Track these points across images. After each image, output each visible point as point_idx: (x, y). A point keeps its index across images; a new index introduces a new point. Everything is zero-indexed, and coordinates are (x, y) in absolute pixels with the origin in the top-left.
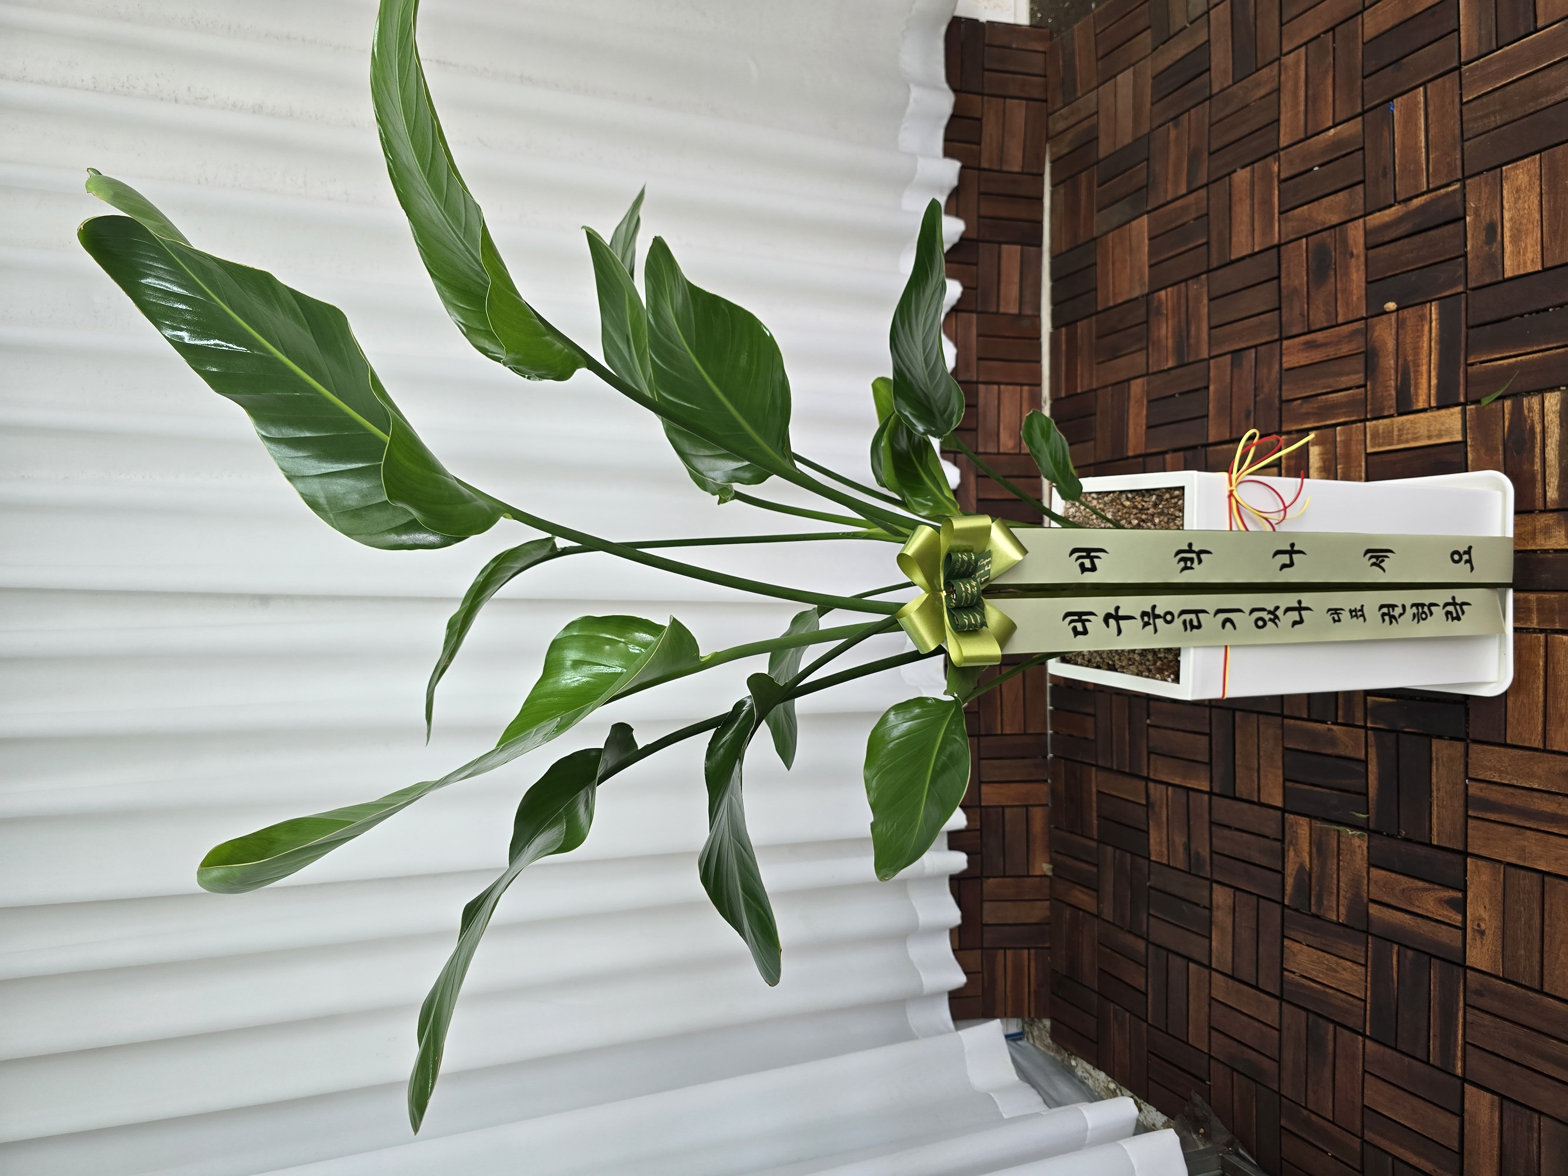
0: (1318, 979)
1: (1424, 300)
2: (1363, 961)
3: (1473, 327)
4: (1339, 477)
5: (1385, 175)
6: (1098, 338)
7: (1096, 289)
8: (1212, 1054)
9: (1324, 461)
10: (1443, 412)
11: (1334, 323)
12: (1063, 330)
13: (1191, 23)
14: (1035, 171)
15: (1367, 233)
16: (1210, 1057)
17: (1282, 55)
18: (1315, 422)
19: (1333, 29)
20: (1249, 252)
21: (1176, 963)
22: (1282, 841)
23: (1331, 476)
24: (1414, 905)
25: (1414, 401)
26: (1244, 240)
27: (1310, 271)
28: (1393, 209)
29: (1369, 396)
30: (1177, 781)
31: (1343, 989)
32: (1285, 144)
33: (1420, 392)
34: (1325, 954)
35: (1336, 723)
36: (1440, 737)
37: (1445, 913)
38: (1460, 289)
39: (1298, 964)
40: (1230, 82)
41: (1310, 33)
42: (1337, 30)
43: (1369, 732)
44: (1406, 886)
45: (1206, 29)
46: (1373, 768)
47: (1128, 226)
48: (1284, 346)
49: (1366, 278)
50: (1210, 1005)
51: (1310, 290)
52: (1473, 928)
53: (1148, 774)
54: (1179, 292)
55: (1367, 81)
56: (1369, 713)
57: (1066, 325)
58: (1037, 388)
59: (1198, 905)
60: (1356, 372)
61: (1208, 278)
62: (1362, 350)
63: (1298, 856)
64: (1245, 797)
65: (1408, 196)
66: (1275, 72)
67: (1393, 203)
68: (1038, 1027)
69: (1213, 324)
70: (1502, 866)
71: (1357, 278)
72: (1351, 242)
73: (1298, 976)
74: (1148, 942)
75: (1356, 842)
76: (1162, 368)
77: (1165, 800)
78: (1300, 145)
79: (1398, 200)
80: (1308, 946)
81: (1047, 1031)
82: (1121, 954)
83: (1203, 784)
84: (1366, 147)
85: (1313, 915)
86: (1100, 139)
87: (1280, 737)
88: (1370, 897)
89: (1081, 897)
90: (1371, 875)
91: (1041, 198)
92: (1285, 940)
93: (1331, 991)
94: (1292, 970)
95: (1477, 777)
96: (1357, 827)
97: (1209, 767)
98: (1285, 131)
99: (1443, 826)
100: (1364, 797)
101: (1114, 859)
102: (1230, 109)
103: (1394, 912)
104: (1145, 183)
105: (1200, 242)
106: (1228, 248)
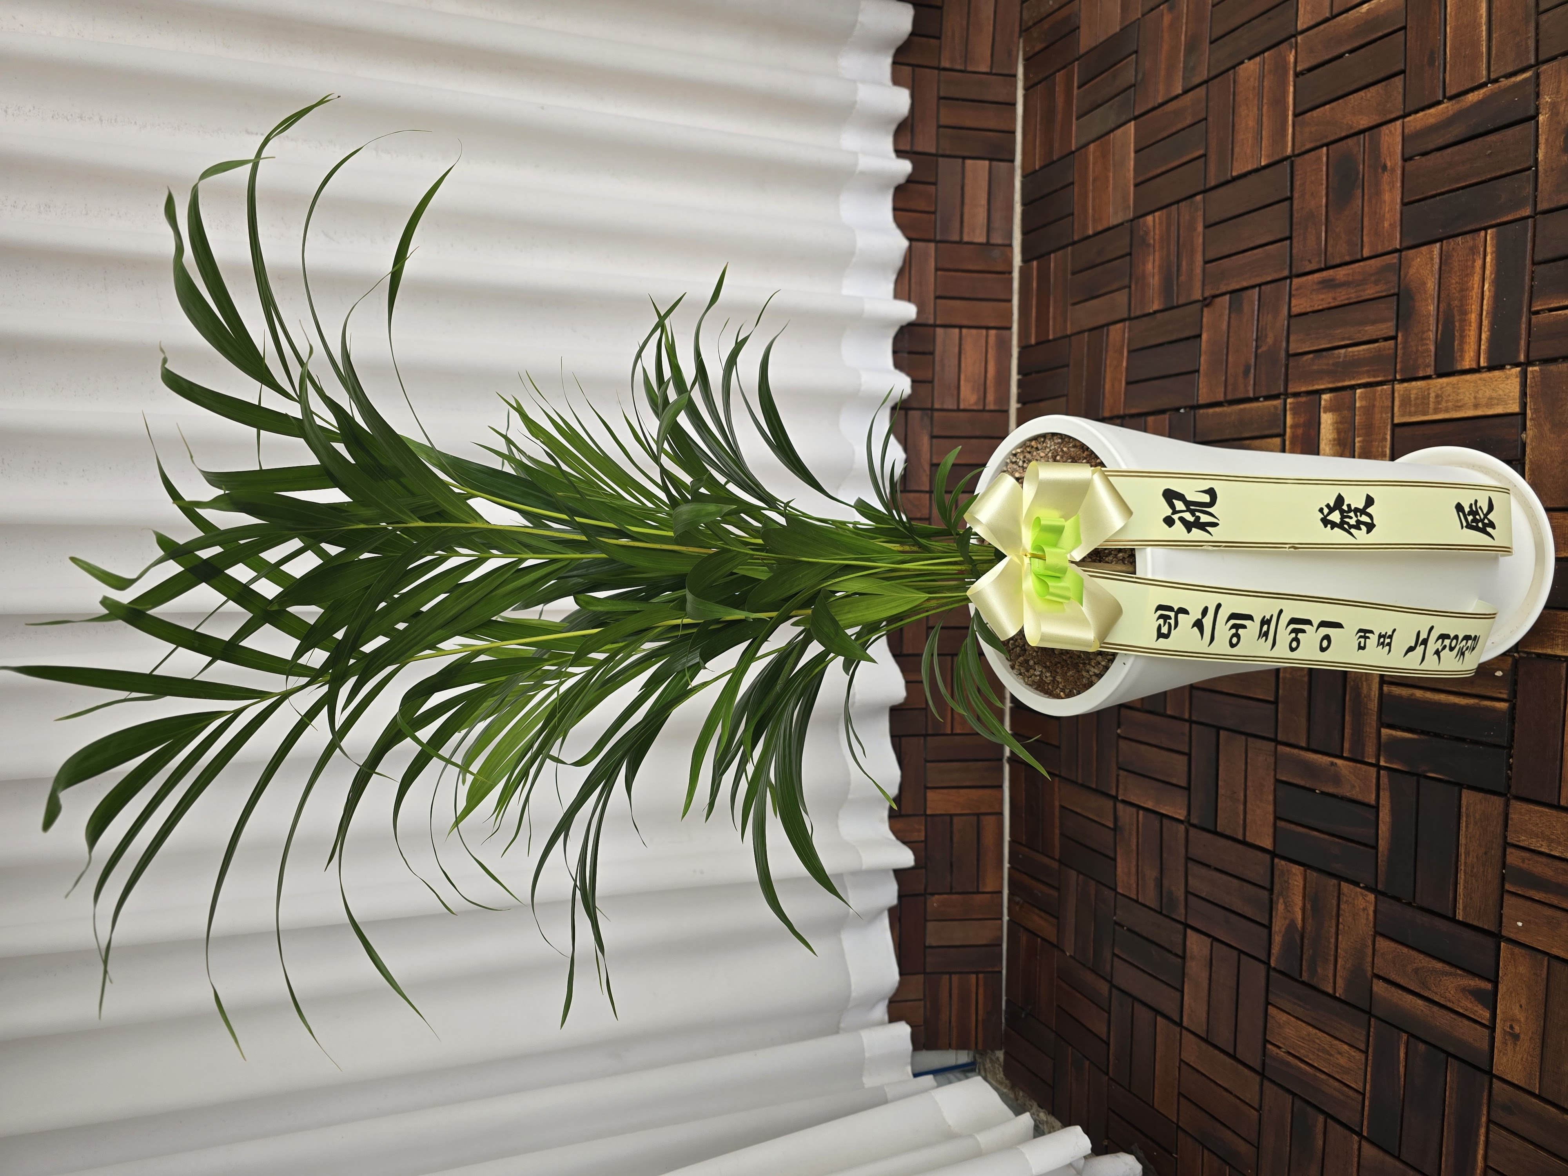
0: (1306, 1060)
1: (1478, 226)
2: (1362, 1047)
3: (1540, 263)
4: (1356, 454)
5: (1432, 61)
6: (1074, 273)
7: (1073, 214)
8: (1180, 1124)
9: (1339, 431)
10: (1497, 373)
11: (1359, 257)
12: (1035, 263)
14: (1006, 71)
15: (1405, 139)
16: (1178, 1127)
18: (1329, 383)
20: (1255, 165)
21: (1141, 1013)
22: (1271, 891)
23: (1347, 453)
24: (1429, 989)
25: (1459, 358)
26: (1249, 151)
27: (1330, 190)
28: (1442, 106)
29: (1400, 352)
30: (1149, 805)
31: (1337, 1076)
32: (1305, 27)
33: (1466, 347)
34: (1317, 1031)
35: (1341, 757)
36: (1471, 788)
37: (1471, 1005)
38: (1527, 211)
39: (1285, 1038)
43: (1382, 772)
44: (1420, 965)
46: (1385, 815)
47: (1111, 135)
48: (1294, 287)
49: (1402, 199)
50: (1180, 1068)
51: (1330, 214)
52: (1504, 1030)
53: (1117, 792)
54: (1169, 217)
56: (1382, 748)
57: (1037, 257)
58: (1005, 332)
59: (1170, 952)
60: (1384, 320)
61: (1204, 200)
62: (1395, 291)
63: (1289, 911)
64: (1228, 832)
65: (1462, 89)
67: (1441, 99)
68: (991, 1060)
69: (1207, 259)
70: (1546, 958)
71: (1391, 198)
72: (1384, 152)
73: (1284, 1052)
74: (1113, 986)
75: (1360, 903)
76: (1146, 311)
77: (1135, 825)
78: (1322, 27)
79: (1448, 95)
80: (1297, 1018)
81: (1000, 1065)
82: (1081, 994)
83: (1179, 811)
84: (1408, 27)
85: (1303, 983)
86: (1082, 29)
87: (1273, 767)
88: (1375, 971)
89: (1040, 922)
90: (1377, 946)
91: (1014, 104)
92: (1269, 1007)
93: (1323, 1076)
94: (1277, 1044)
95: (1518, 843)
96: (1361, 885)
97: (1186, 792)
98: (1305, 8)
99: (1471, 899)
100: (1373, 851)
101: (1078, 884)
103: (1404, 994)
104: (1133, 82)
105: (1195, 155)
106: (1230, 161)
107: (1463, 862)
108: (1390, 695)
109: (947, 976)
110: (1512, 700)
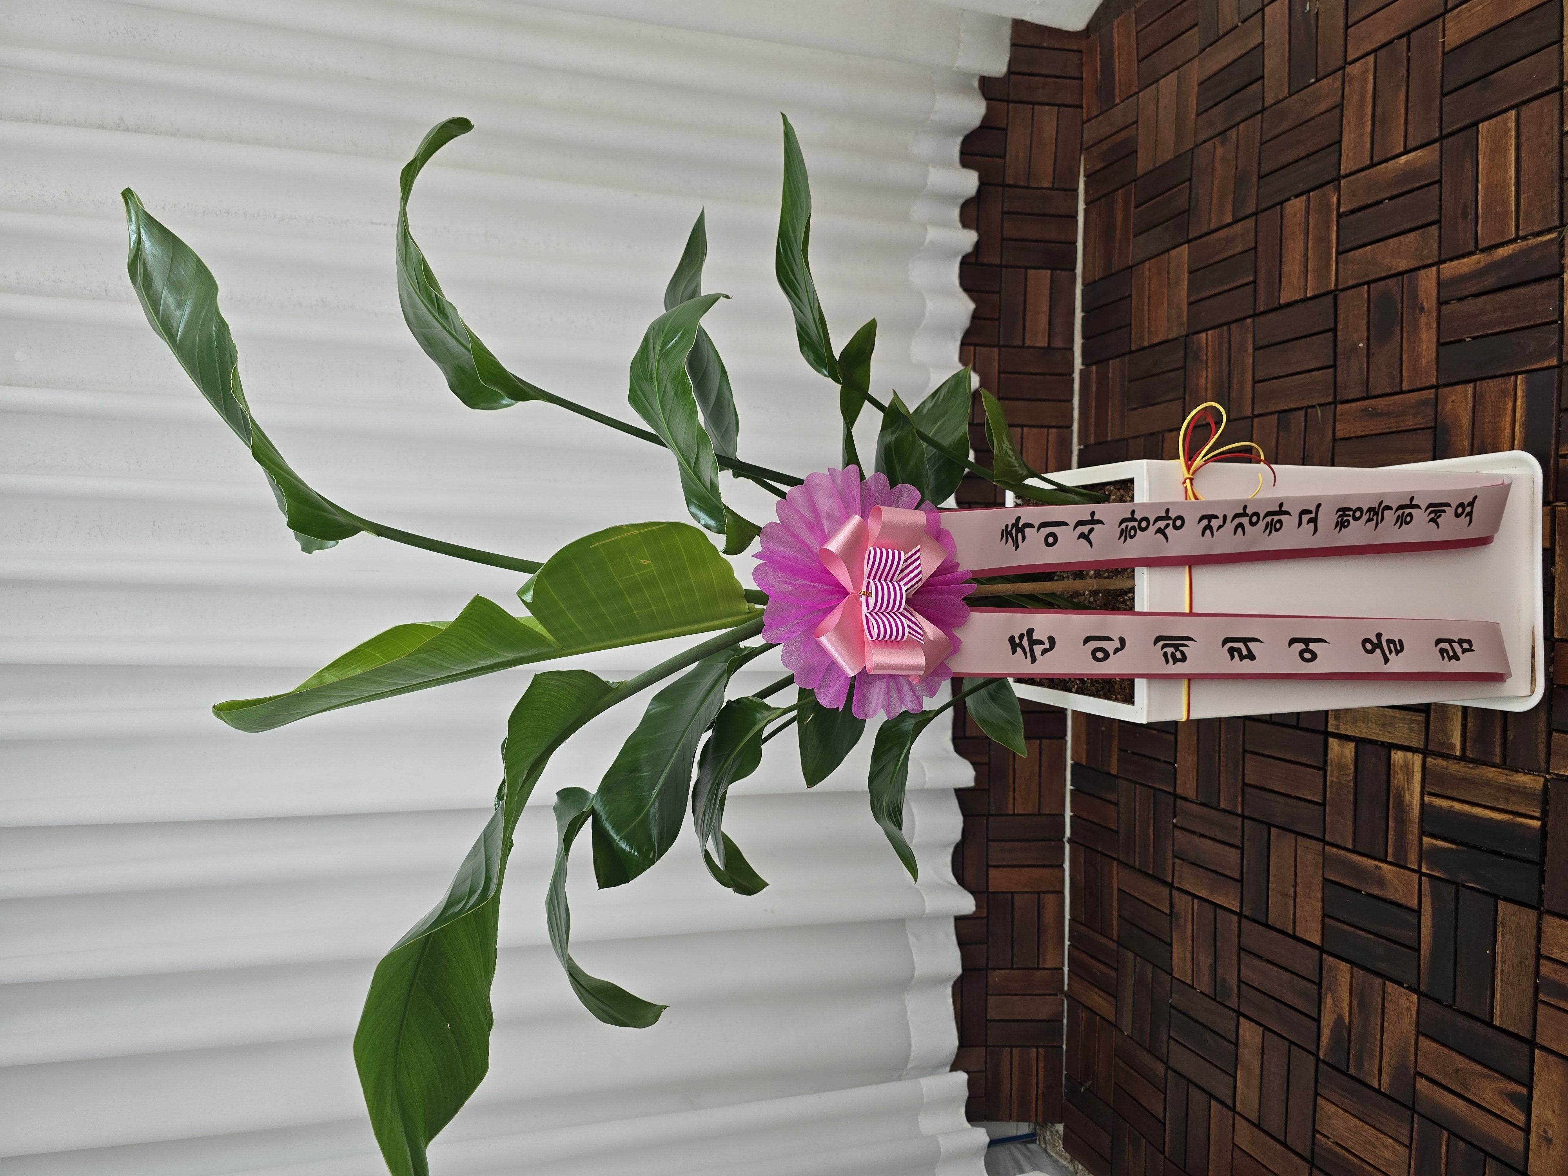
0: (1354, 1151)
1: (1509, 371)
2: (1407, 1142)
3: (1565, 410)
5: (1465, 215)
6: (1131, 381)
7: (1130, 325)
11: (1398, 390)
12: (1094, 368)
13: (1243, 22)
14: (1068, 186)
15: (1440, 284)
17: (1346, 63)
19: (1407, 34)
20: (1302, 297)
21: (1196, 1096)
22: (1320, 985)
24: (1469, 1091)
26: (1295, 282)
27: (1371, 325)
28: (1474, 257)
30: (1203, 894)
31: (1383, 1169)
32: (1347, 171)
34: (1364, 1124)
35: (1385, 861)
36: (1507, 899)
37: (1506, 1108)
38: (1554, 362)
39: (1333, 1129)
40: (1286, 93)
41: (1382, 37)
42: (1412, 34)
43: (1423, 878)
44: (1461, 1066)
45: (1260, 30)
46: (1427, 920)
47: (1166, 255)
48: (1338, 413)
49: (1438, 338)
50: (1233, 1152)
51: (1371, 347)
52: (1538, 1134)
53: (1173, 880)
54: (1221, 337)
55: (1445, 99)
56: (1424, 857)
57: (1097, 362)
58: (1066, 431)
59: (1224, 1038)
60: (1422, 451)
61: (1253, 323)
62: (1430, 425)
63: (1337, 1006)
64: (1278, 926)
65: (1492, 243)
66: (1338, 84)
67: (1473, 250)
68: (1051, 1131)
69: (1256, 379)
71: (1427, 337)
72: (1422, 294)
73: (1332, 1142)
74: (1168, 1067)
75: (1404, 1003)
77: (1190, 913)
78: (1363, 174)
79: (1480, 247)
80: (1345, 1110)
81: (1060, 1138)
82: (1137, 1072)
83: (1233, 902)
84: (1443, 181)
85: (1351, 1077)
86: (1139, 153)
87: (1321, 865)
88: (1418, 1069)
89: (1097, 1000)
90: (1420, 1044)
91: (1075, 217)
92: (1318, 1098)
93: (1369, 1168)
94: (1326, 1134)
95: (1550, 956)
96: (1405, 985)
97: (1239, 884)
98: (1347, 155)
99: (1507, 1006)
100: (1416, 954)
101: (1135, 966)
102: (1284, 126)
103: (1446, 1093)
104: (1187, 207)
105: (1245, 281)
106: (1277, 290)
107: (1499, 970)
108: (1430, 805)
109: (1009, 1049)
110: (1543, 818)
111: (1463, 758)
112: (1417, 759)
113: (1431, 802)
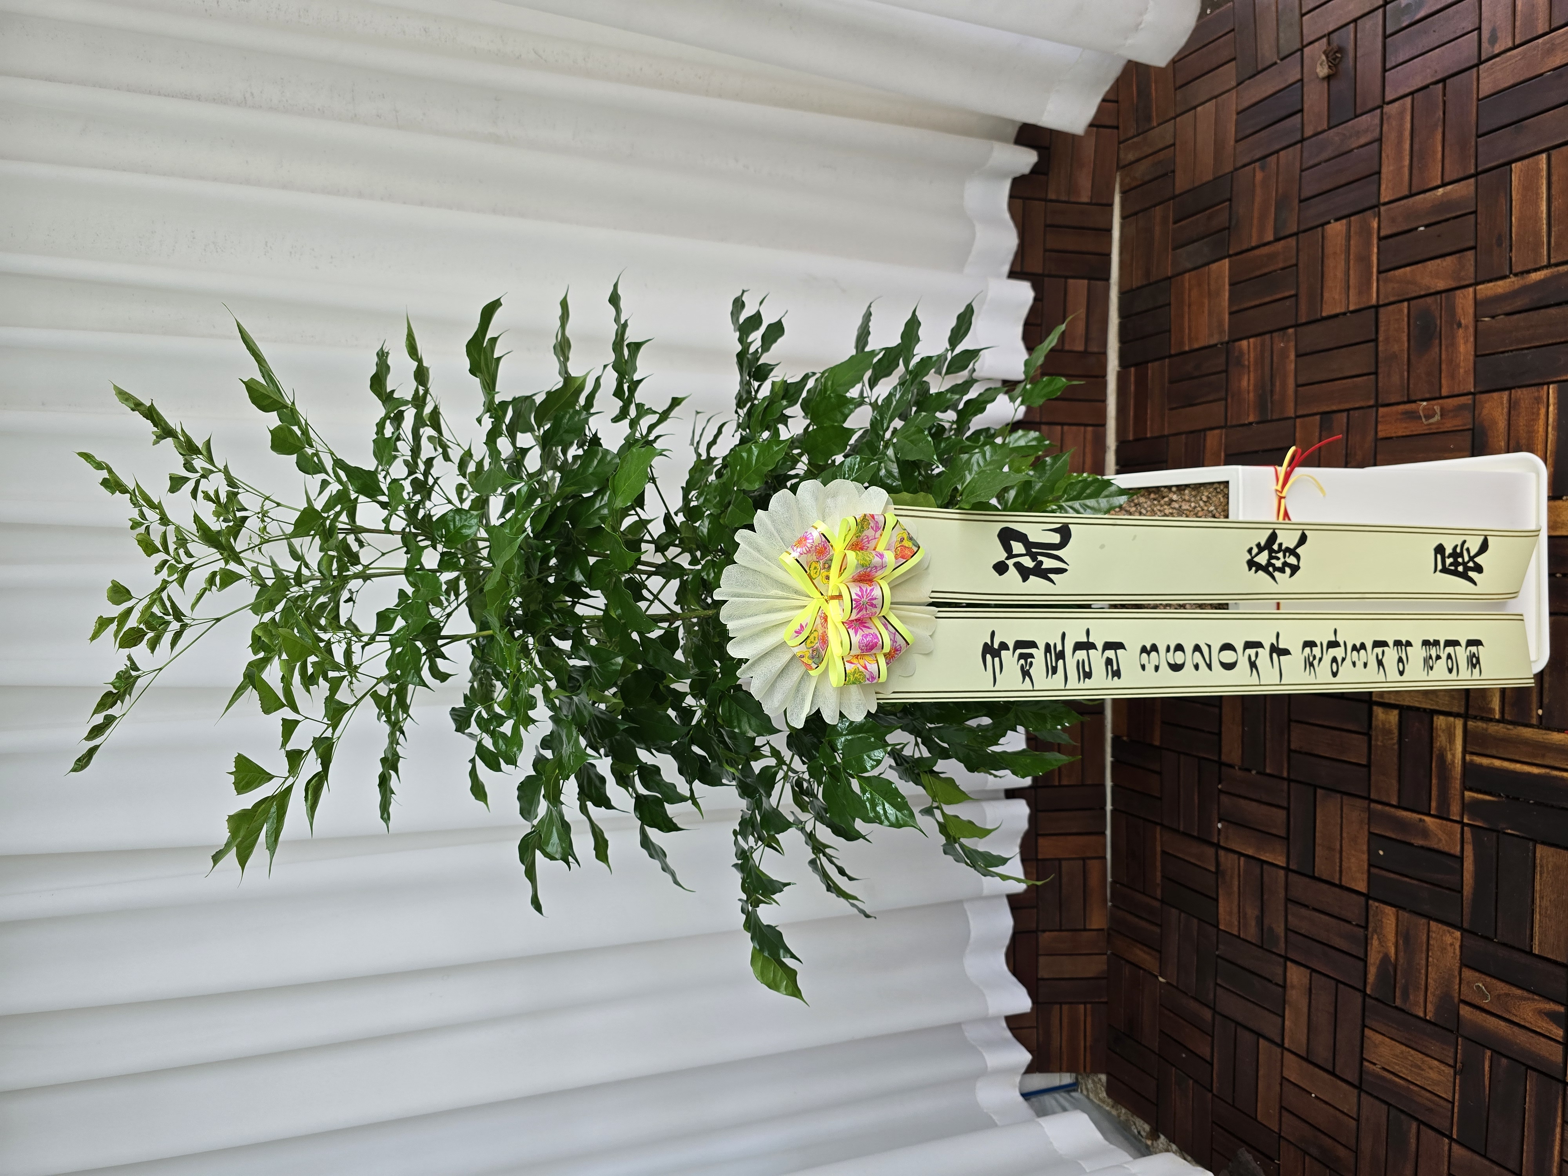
0: (1401, 1074)
1: (1542, 381)
2: (1451, 1062)
5: (1499, 242)
6: (1171, 382)
7: (1169, 331)
8: (1282, 1134)
10: (1560, 502)
11: (1437, 395)
12: (1132, 370)
13: (1282, 59)
14: (1104, 201)
15: (1477, 302)
16: (1280, 1137)
17: (1384, 103)
19: (1444, 80)
20: (1344, 310)
21: (1246, 1037)
22: (1366, 928)
24: (1510, 1012)
26: (1337, 297)
27: (1411, 338)
28: (1509, 280)
30: (1250, 852)
31: (1429, 1088)
32: (1386, 200)
34: (1410, 1049)
35: (1429, 814)
36: (1543, 843)
37: (1545, 1024)
39: (1381, 1056)
40: (1325, 126)
41: (1416, 83)
42: (1448, 81)
43: (1466, 828)
44: (1503, 992)
45: (1299, 68)
46: (1469, 866)
47: (1207, 268)
48: (1380, 414)
49: (1475, 351)
50: (1281, 1085)
51: (1412, 357)
53: (1219, 840)
54: (1263, 345)
55: (1481, 139)
56: (1465, 809)
57: (1135, 365)
58: (1100, 429)
59: (1270, 981)
60: (1462, 450)
61: (1295, 333)
62: (1470, 426)
63: (1383, 946)
64: (1325, 877)
65: (1525, 269)
66: (1377, 121)
67: (1508, 273)
68: (1094, 1081)
69: (1299, 382)
71: (1465, 349)
72: (1459, 311)
73: (1381, 1069)
74: (1216, 1012)
75: (1448, 939)
76: (1242, 422)
77: (1236, 870)
78: (1403, 202)
80: (1392, 1039)
81: (1102, 1085)
82: (1185, 1020)
83: (1279, 858)
84: (1479, 212)
85: (1396, 1008)
86: (1177, 173)
87: (1366, 821)
88: (1461, 998)
89: (1142, 956)
90: (1463, 976)
91: (1109, 230)
92: (1366, 1029)
93: (1416, 1089)
94: (1373, 1061)
96: (1449, 923)
97: (1286, 842)
98: (1387, 185)
99: (1546, 935)
100: (1459, 895)
101: (1179, 922)
102: (1325, 155)
103: (1488, 1016)
104: (1227, 225)
105: (1287, 294)
106: (1319, 303)
107: (1538, 905)
108: (1472, 762)
109: (1058, 1004)
111: (1502, 720)
112: (1459, 723)
113: (1472, 761)
